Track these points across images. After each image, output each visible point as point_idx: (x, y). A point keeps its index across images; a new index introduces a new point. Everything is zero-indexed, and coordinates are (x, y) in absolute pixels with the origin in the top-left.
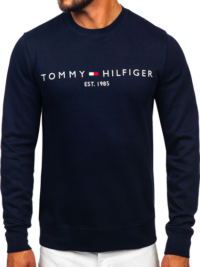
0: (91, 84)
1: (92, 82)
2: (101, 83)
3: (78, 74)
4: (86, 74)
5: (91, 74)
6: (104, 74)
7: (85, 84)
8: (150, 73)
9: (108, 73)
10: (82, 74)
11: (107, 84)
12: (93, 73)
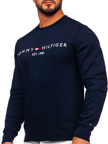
0: (35, 54)
1: (36, 53)
2: (41, 53)
3: (30, 50)
4: (34, 50)
5: (37, 49)
6: (43, 48)
7: (33, 54)
8: (65, 45)
10: (32, 49)
11: (43, 53)
12: (37, 48)
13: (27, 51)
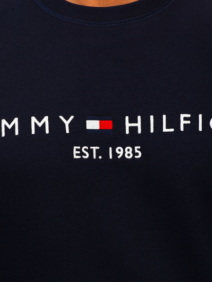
0: (90, 152)
1: (95, 148)
2: (120, 151)
3: (56, 125)
4: (78, 125)
5: (93, 125)
6: (128, 125)
7: (75, 152)
9: (139, 125)
10: (67, 123)
11: (134, 154)
12: (98, 122)
13: (40, 130)
